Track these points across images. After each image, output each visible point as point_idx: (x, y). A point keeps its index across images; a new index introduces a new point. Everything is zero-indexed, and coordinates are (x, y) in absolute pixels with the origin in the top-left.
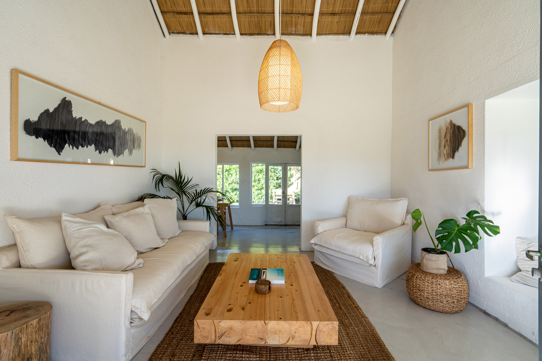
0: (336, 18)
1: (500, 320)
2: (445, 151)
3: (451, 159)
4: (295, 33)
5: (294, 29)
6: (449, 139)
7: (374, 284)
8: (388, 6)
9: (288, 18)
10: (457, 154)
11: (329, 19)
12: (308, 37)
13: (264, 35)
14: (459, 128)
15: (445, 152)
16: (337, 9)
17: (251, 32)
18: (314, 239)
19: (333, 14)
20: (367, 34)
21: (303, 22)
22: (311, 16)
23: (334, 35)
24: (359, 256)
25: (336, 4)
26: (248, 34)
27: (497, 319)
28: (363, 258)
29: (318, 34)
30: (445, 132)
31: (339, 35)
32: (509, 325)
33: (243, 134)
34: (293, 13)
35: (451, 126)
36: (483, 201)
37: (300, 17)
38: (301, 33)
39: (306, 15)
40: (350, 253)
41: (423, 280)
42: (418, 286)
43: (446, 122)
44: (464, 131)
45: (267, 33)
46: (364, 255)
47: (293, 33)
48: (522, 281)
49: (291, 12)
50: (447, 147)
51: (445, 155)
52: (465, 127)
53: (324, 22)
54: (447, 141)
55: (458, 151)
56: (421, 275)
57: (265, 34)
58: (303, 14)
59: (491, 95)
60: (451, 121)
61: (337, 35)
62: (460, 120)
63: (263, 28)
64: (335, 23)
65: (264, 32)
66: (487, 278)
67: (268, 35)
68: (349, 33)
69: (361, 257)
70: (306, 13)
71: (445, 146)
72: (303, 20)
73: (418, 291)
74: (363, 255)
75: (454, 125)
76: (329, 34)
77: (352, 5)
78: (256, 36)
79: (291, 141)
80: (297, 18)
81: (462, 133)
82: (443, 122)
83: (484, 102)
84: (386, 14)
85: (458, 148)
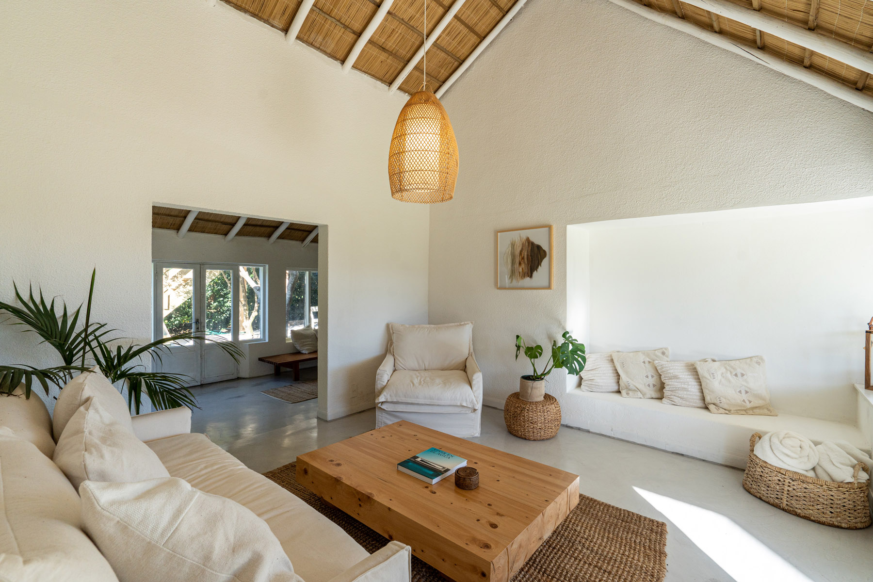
0: (383, 56)
1: (582, 429)
2: (521, 268)
3: (529, 278)
4: (318, 46)
5: (320, 39)
6: (526, 257)
7: (473, 434)
8: (440, 72)
9: (320, 19)
10: (535, 273)
11: (375, 51)
12: (337, 64)
13: (264, 22)
14: (539, 247)
15: (521, 270)
16: (390, 44)
17: (239, 3)
18: (385, 395)
19: (383, 49)
20: (407, 94)
21: (339, 36)
22: (355, 35)
23: (372, 78)
24: (460, 404)
25: (392, 37)
26: (233, 3)
27: (579, 429)
28: (467, 404)
29: (354, 67)
30: (520, 248)
31: (377, 80)
32: (591, 430)
33: (222, 210)
34: (330, 15)
35: (529, 243)
36: (565, 321)
37: (337, 26)
38: (329, 51)
39: (349, 30)
40: (448, 403)
41: (535, 411)
42: (531, 418)
43: (520, 237)
44: (545, 252)
45: (271, 20)
46: (468, 400)
47: (316, 44)
48: (589, 390)
49: (329, 11)
50: (523, 266)
51: (521, 274)
52: (545, 247)
53: (368, 52)
54: (523, 258)
55: (537, 271)
56: (532, 407)
57: (266, 21)
58: (346, 27)
59: (572, 222)
60: (528, 239)
61: (375, 79)
62: (539, 239)
63: (268, 10)
64: (379, 61)
65: (265, 17)
66: (568, 394)
67: (273, 26)
68: (390, 84)
69: (464, 404)
70: (349, 26)
71: (520, 264)
72: (341, 34)
73: (531, 424)
74: (466, 401)
75: (533, 244)
76: (366, 72)
77: (407, 49)
78: (248, 17)
79: (221, 222)
80: (333, 25)
81: (542, 253)
82: (519, 237)
83: (566, 227)
84: (433, 79)
85: (537, 267)
